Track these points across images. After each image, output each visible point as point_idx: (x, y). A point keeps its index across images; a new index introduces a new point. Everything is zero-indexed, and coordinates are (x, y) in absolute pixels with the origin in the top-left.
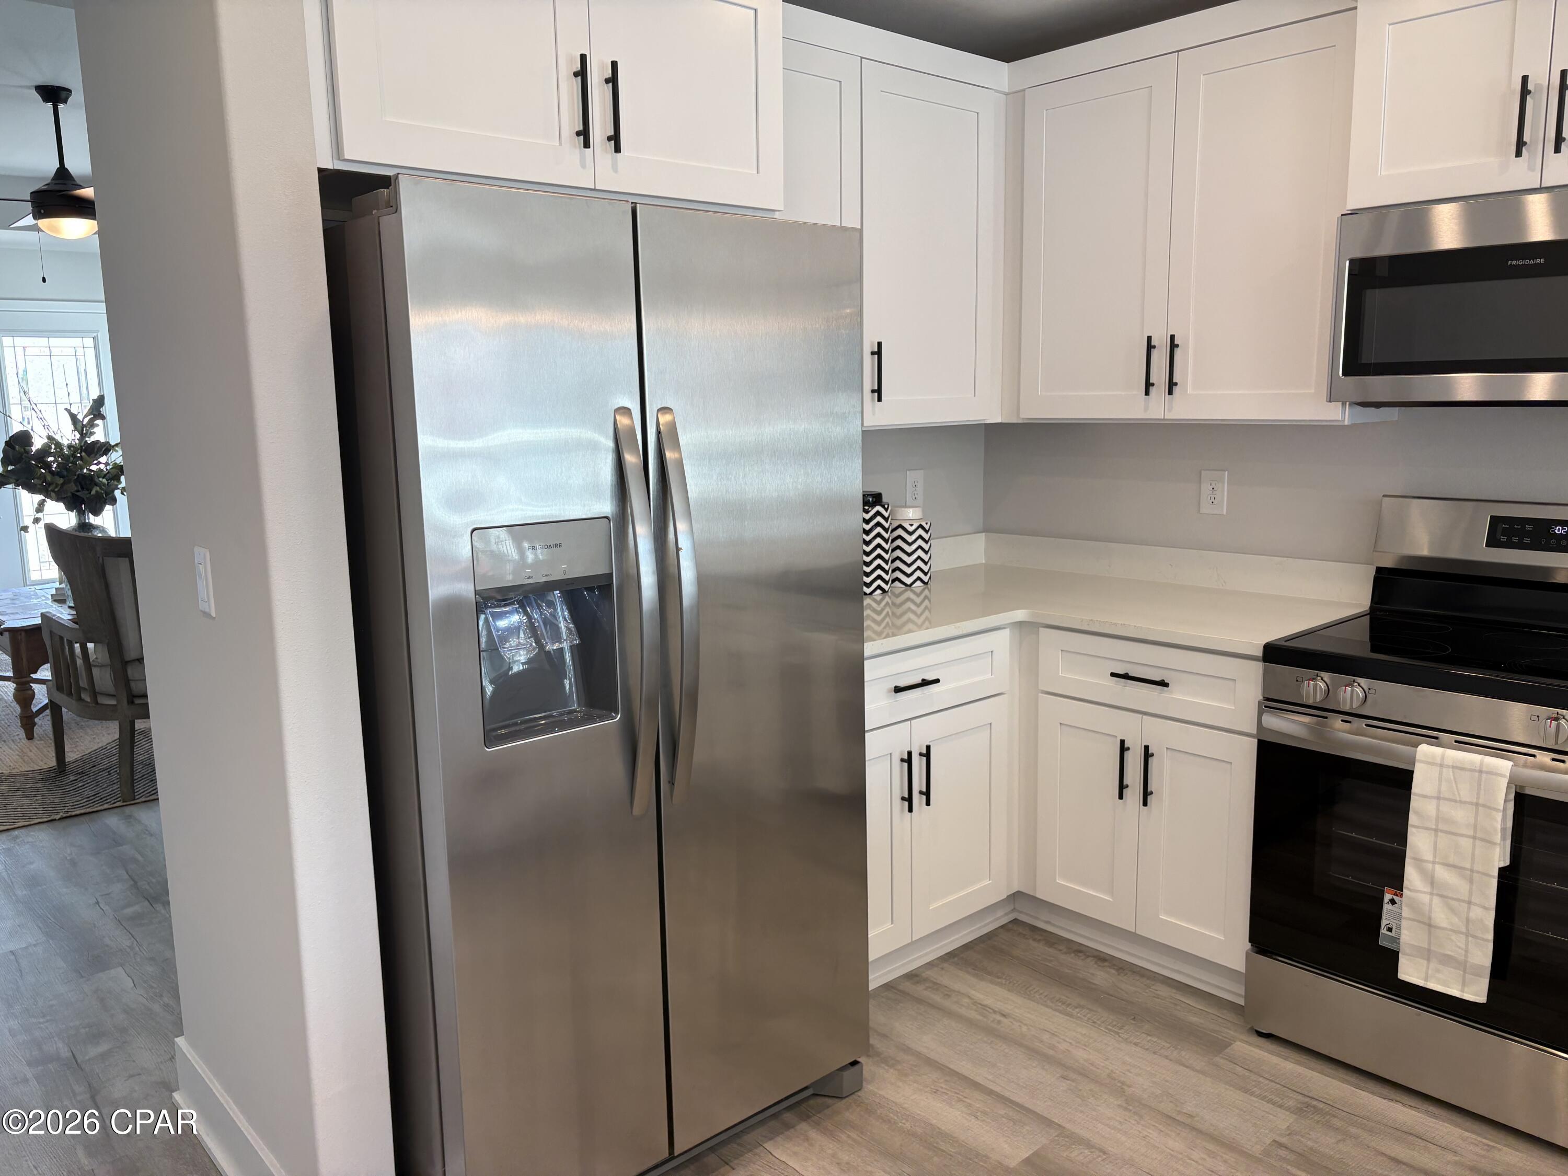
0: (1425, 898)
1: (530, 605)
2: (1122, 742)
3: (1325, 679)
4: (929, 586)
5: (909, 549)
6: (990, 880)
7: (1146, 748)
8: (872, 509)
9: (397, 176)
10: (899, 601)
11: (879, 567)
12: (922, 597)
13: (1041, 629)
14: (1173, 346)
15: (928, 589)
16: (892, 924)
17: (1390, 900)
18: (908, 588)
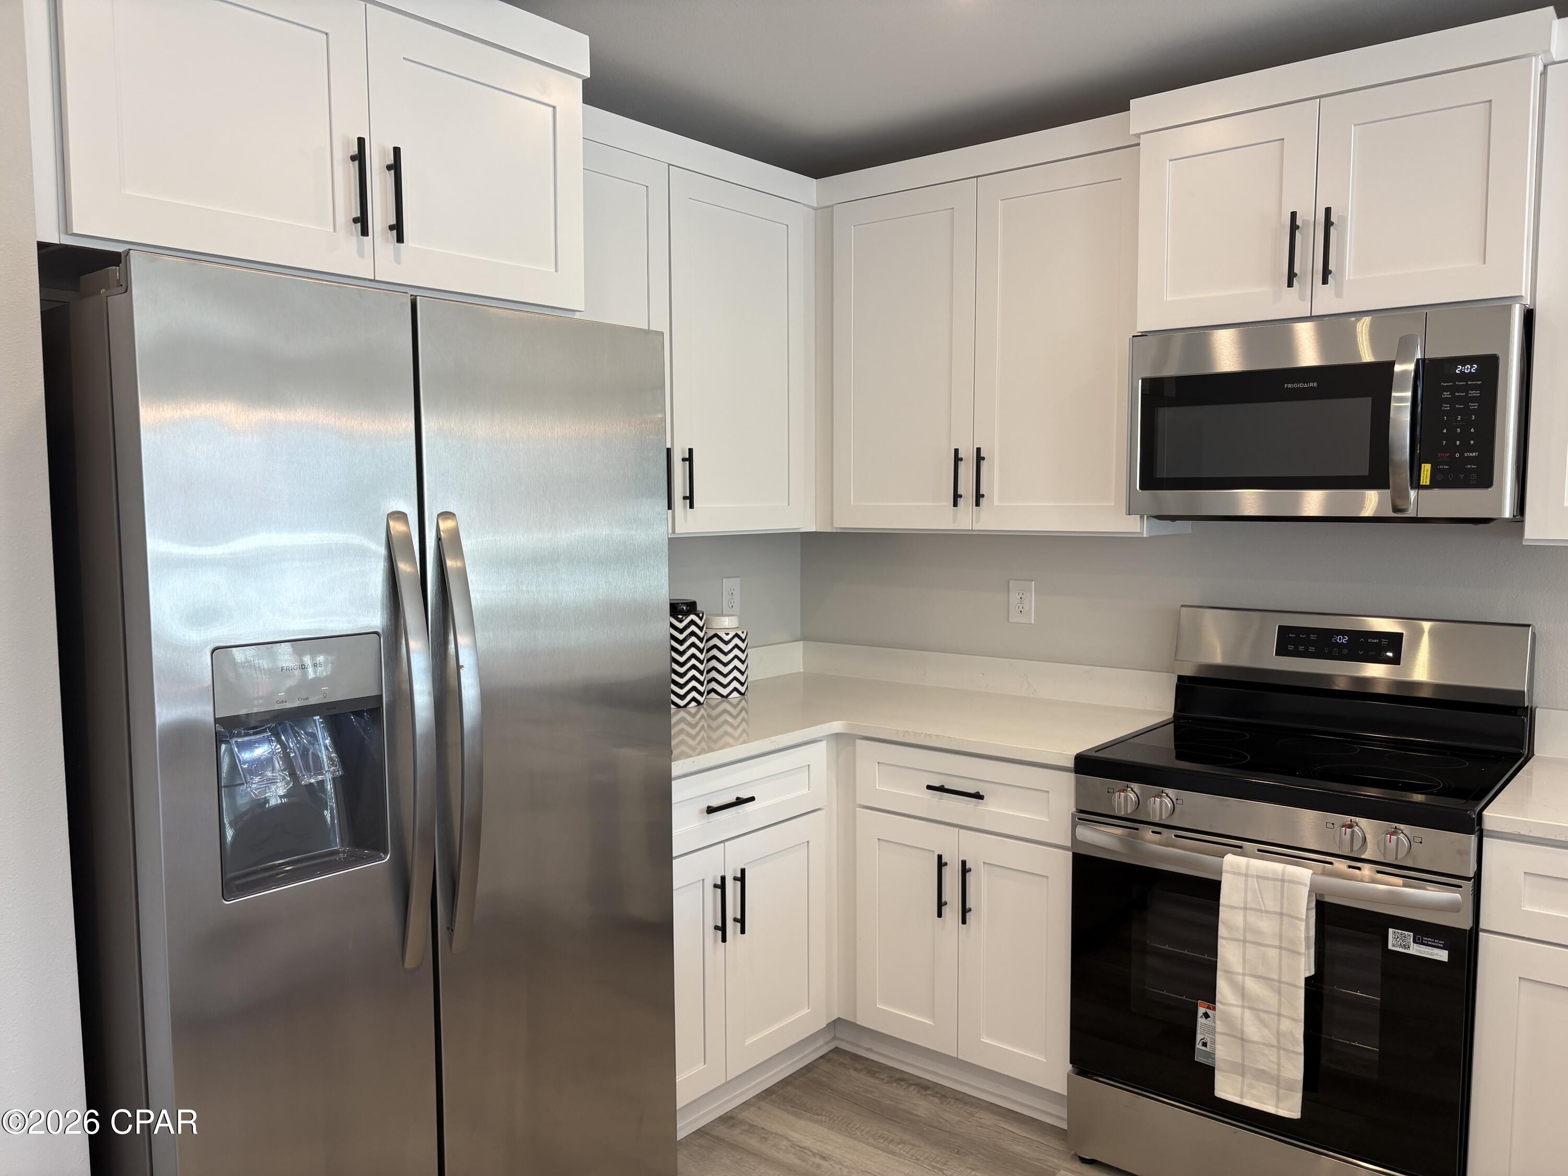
0: (1237, 1011)
1: (285, 732)
2: (940, 857)
3: (1135, 790)
4: (746, 697)
5: (725, 659)
6: (808, 1009)
7: (964, 863)
8: (686, 618)
9: (127, 252)
10: (714, 713)
11: (694, 678)
12: (739, 708)
13: (858, 741)
14: (979, 458)
15: (745, 700)
16: (704, 1064)
17: (1204, 1014)
18: (725, 699)
